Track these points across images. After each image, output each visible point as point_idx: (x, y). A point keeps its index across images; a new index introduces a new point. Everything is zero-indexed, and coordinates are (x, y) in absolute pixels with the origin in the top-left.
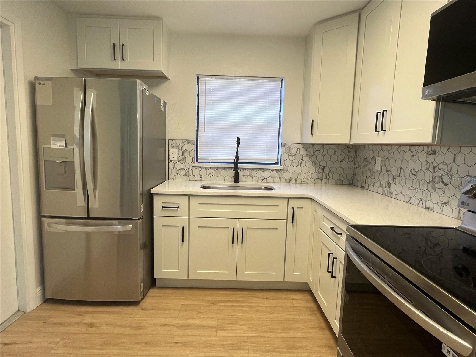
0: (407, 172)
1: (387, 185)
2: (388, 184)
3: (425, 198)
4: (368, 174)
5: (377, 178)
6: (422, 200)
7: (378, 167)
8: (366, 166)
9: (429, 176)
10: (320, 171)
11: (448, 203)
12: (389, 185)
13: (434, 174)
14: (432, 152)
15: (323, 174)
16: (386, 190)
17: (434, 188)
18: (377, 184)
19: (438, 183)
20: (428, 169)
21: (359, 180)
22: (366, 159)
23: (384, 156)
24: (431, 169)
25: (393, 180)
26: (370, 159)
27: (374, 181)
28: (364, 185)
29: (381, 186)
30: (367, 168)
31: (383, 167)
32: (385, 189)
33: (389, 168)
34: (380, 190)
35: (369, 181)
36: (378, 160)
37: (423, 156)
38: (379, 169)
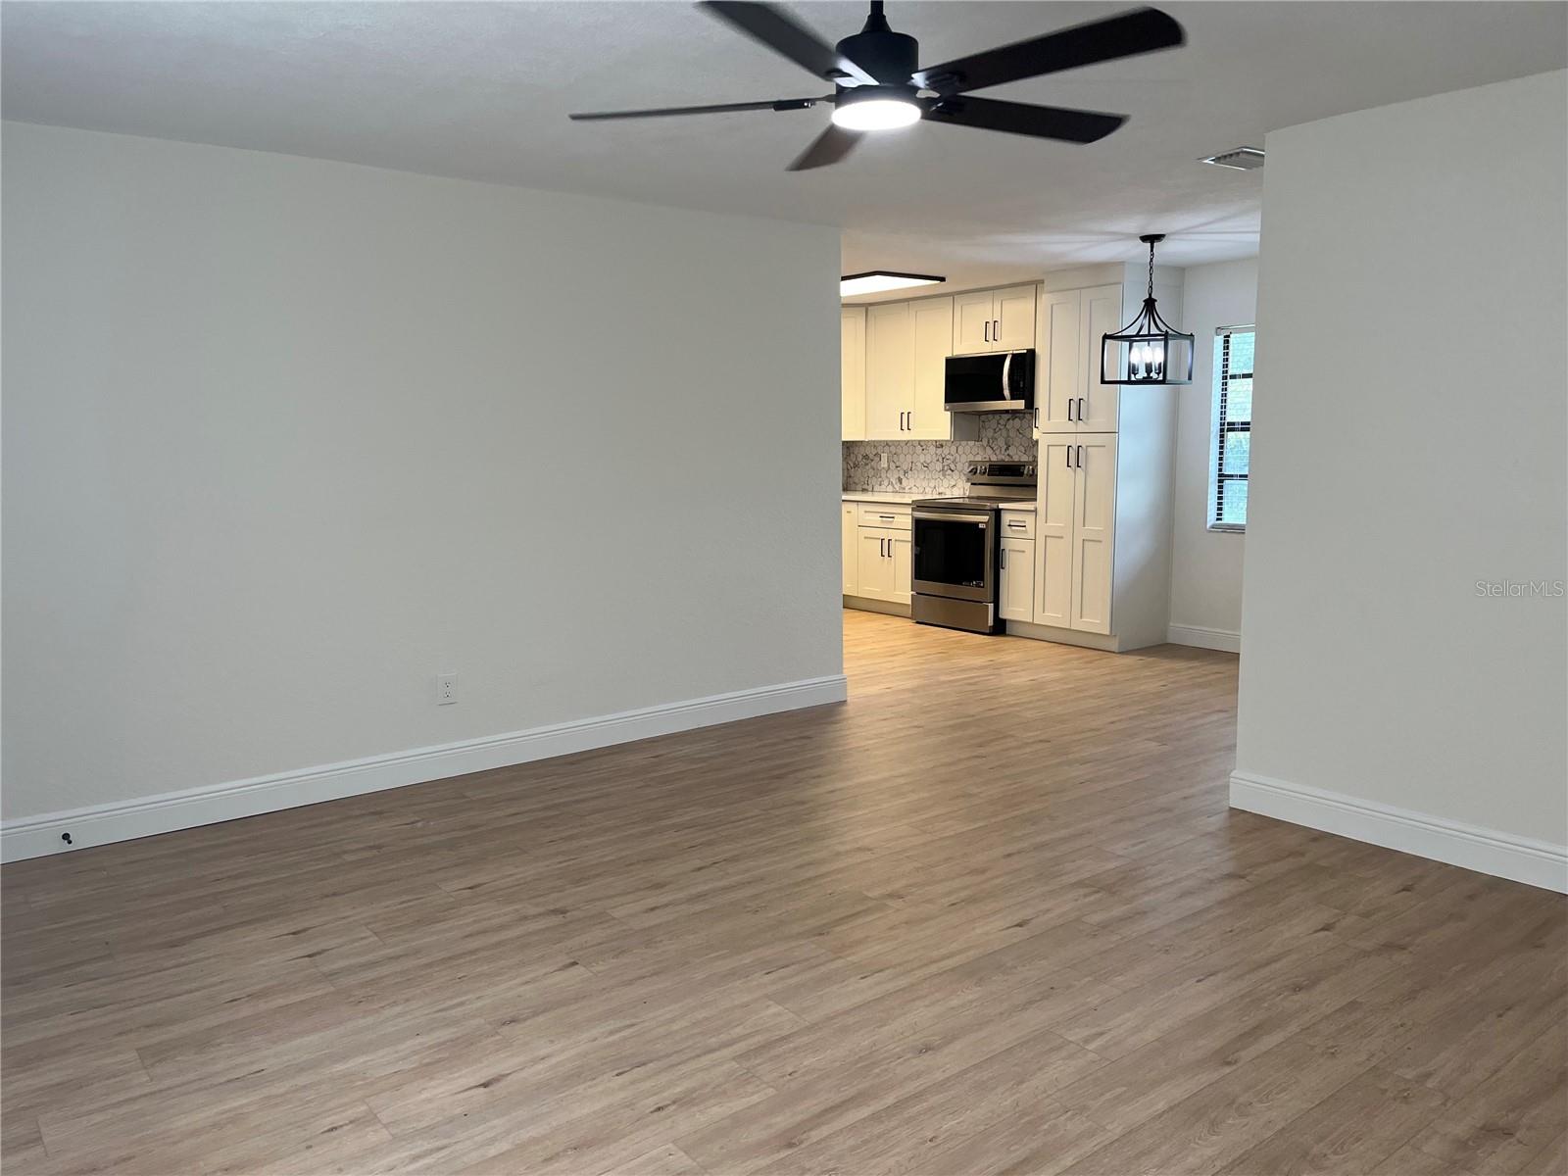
0: (919, 464)
1: (897, 481)
2: (899, 480)
4: (871, 473)
5: (883, 476)
7: (884, 464)
8: (867, 464)
9: (939, 466)
14: (940, 446)
16: (897, 486)
17: (944, 475)
18: (886, 483)
20: (938, 460)
21: (857, 481)
22: (866, 457)
23: (890, 452)
24: (941, 460)
26: (871, 456)
27: (880, 479)
28: (866, 487)
29: (890, 483)
30: (867, 467)
31: (892, 464)
32: (895, 486)
33: (898, 464)
34: (890, 489)
35: (873, 481)
36: (884, 456)
37: (932, 449)
38: (886, 466)
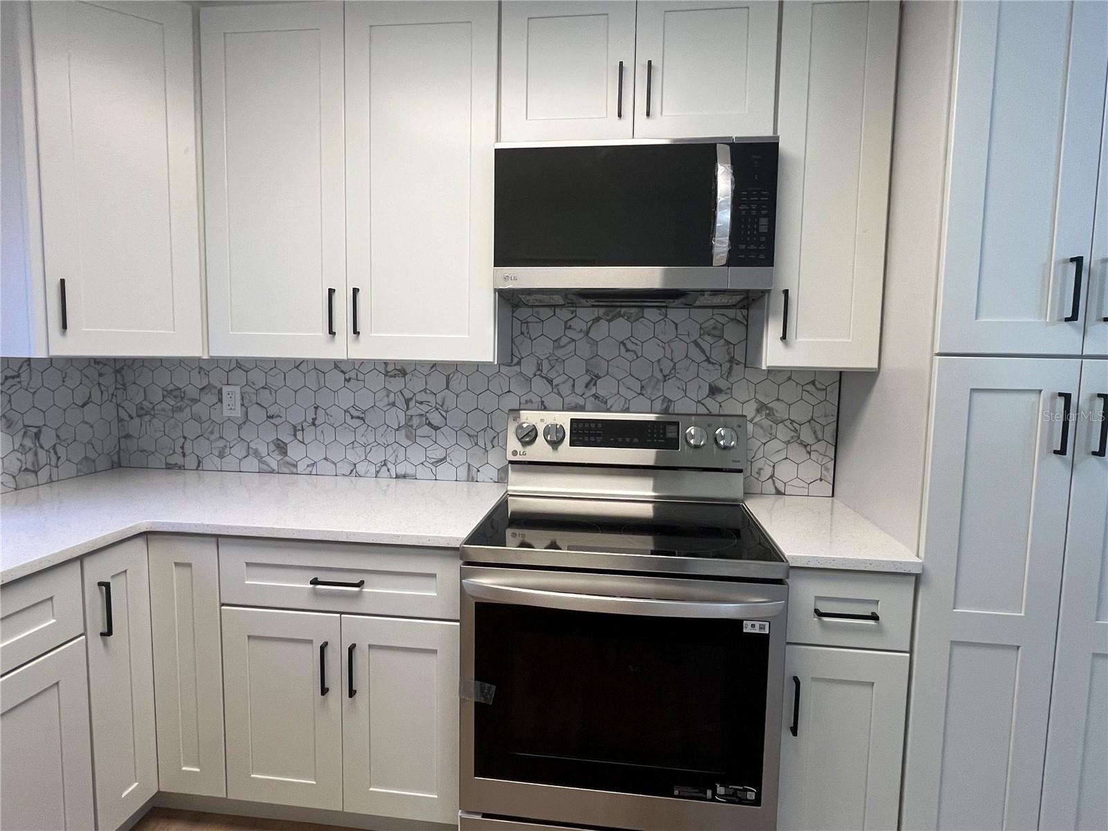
0: (338, 415)
1: (272, 447)
2: (278, 446)
3: (392, 459)
4: (192, 429)
5: (231, 436)
6: (385, 465)
7: (231, 410)
8: (178, 410)
9: (396, 416)
10: (28, 443)
11: (445, 458)
12: (282, 448)
13: (408, 413)
14: (398, 372)
15: (40, 451)
16: (273, 460)
17: (412, 438)
18: (237, 452)
19: (419, 427)
20: (393, 404)
21: (150, 448)
22: (175, 395)
23: (250, 383)
24: (400, 403)
25: (295, 435)
27: (221, 444)
28: (177, 459)
29: (250, 452)
30: (183, 416)
31: (254, 410)
32: (267, 459)
33: (273, 410)
34: (252, 463)
35: (200, 447)
36: (232, 394)
37: (376, 381)
